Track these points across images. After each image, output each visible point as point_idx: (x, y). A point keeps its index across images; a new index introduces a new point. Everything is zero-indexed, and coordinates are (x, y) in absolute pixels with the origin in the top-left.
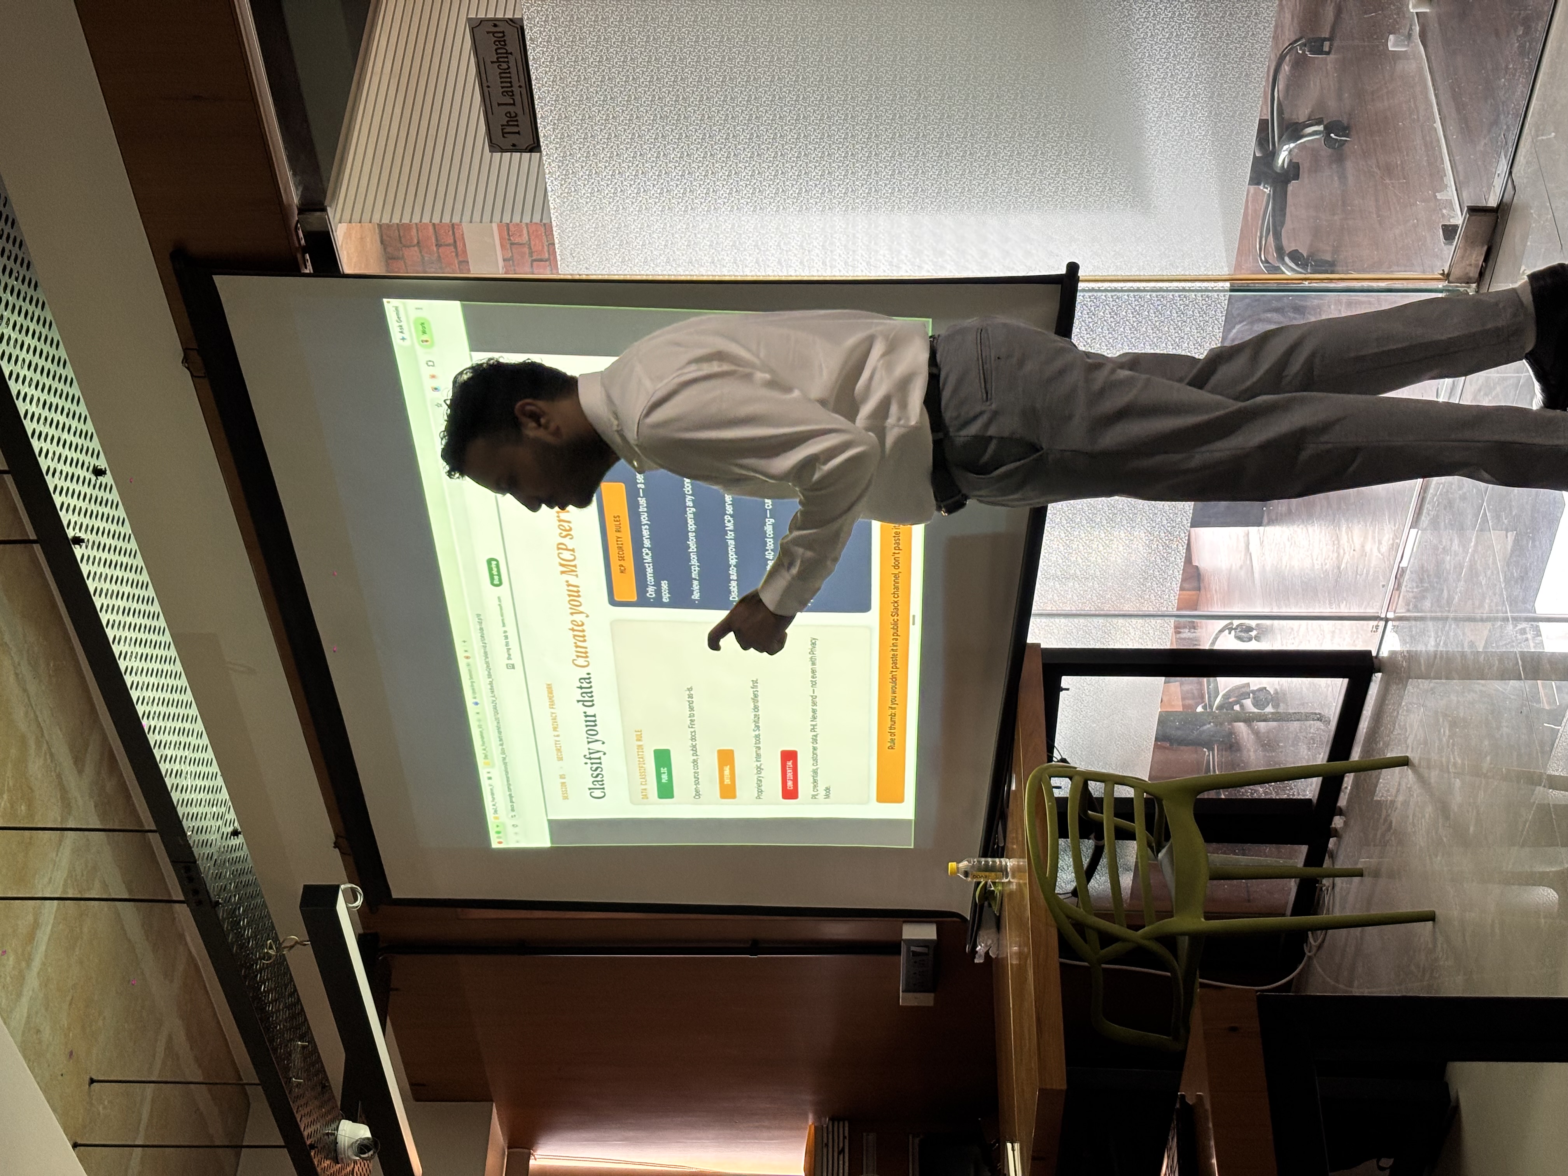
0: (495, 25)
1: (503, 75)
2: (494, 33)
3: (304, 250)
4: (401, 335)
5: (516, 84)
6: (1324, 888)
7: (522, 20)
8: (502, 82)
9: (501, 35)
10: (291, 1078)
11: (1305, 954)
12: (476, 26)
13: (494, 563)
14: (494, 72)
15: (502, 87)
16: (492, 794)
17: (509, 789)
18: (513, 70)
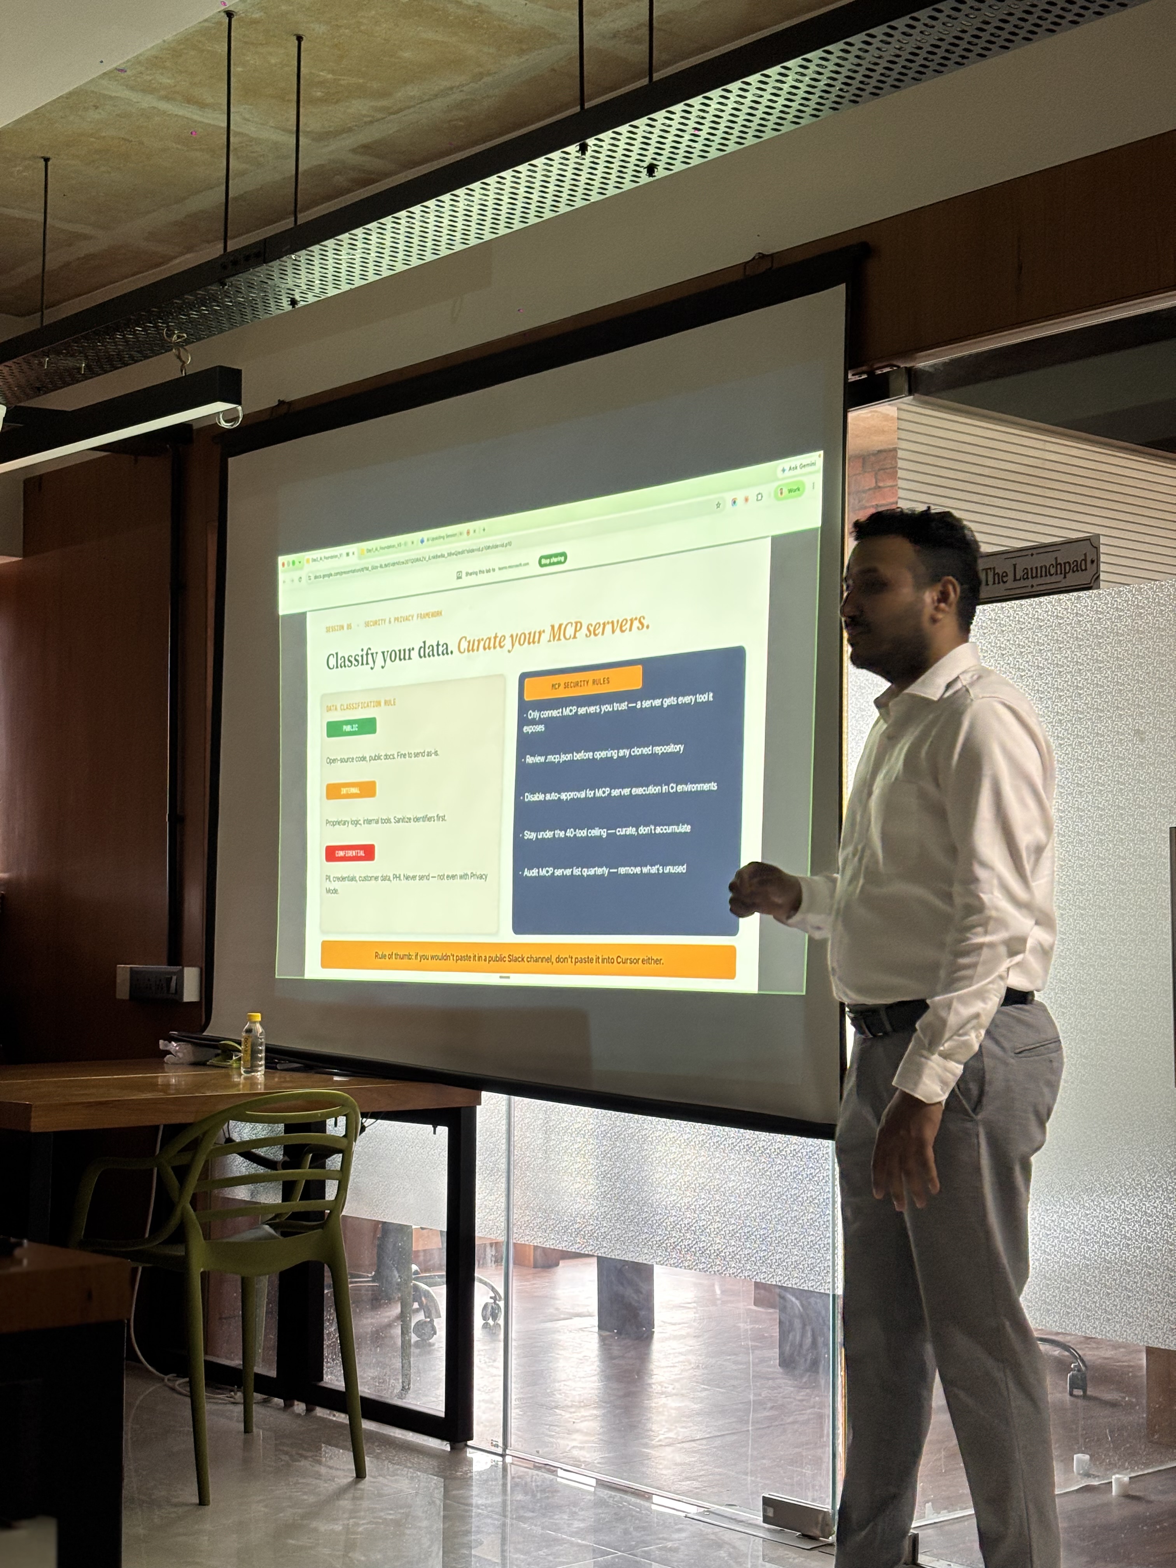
0: (1092, 562)
1: (1044, 569)
2: (1085, 560)
3: (871, 373)
4: (787, 468)
5: (1035, 582)
6: (232, 1393)
7: (1098, 588)
8: (1037, 568)
9: (1083, 568)
10: (48, 356)
11: (166, 1374)
12: (1092, 543)
13: (562, 559)
14: (1047, 560)
15: (1032, 569)
16: (332, 557)
17: (337, 574)
18: (1048, 579)
